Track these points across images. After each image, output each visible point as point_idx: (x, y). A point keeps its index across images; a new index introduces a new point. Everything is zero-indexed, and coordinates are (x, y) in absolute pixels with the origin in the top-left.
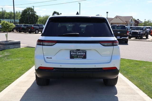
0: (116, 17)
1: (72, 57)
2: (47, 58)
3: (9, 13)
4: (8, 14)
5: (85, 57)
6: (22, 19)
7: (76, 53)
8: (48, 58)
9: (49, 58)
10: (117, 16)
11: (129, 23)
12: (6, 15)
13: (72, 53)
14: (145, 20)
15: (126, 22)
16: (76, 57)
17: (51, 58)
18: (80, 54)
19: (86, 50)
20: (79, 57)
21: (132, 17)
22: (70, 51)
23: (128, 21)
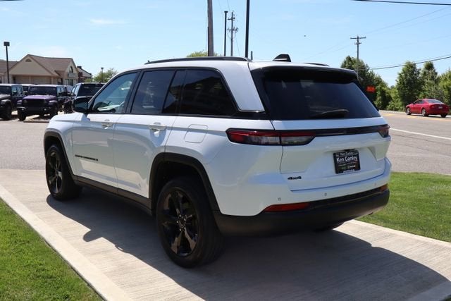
0: (28, 58)
1: (339, 170)
2: (289, 179)
5: (358, 166)
7: (344, 158)
8: (291, 178)
9: (295, 178)
10: (29, 55)
11: (65, 77)
13: (337, 160)
14: (102, 68)
15: (56, 75)
16: (345, 168)
17: (300, 178)
18: (350, 159)
19: (358, 150)
20: (349, 167)
21: (71, 60)
22: (334, 155)
23: (64, 71)
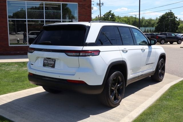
1: (44, 65)
3: (148, 20)
4: (147, 22)
5: (53, 66)
6: (159, 26)
7: (48, 61)
9: (32, 64)
12: (144, 23)
13: (45, 61)
16: (47, 65)
19: (56, 59)
20: (49, 65)
22: (44, 59)
